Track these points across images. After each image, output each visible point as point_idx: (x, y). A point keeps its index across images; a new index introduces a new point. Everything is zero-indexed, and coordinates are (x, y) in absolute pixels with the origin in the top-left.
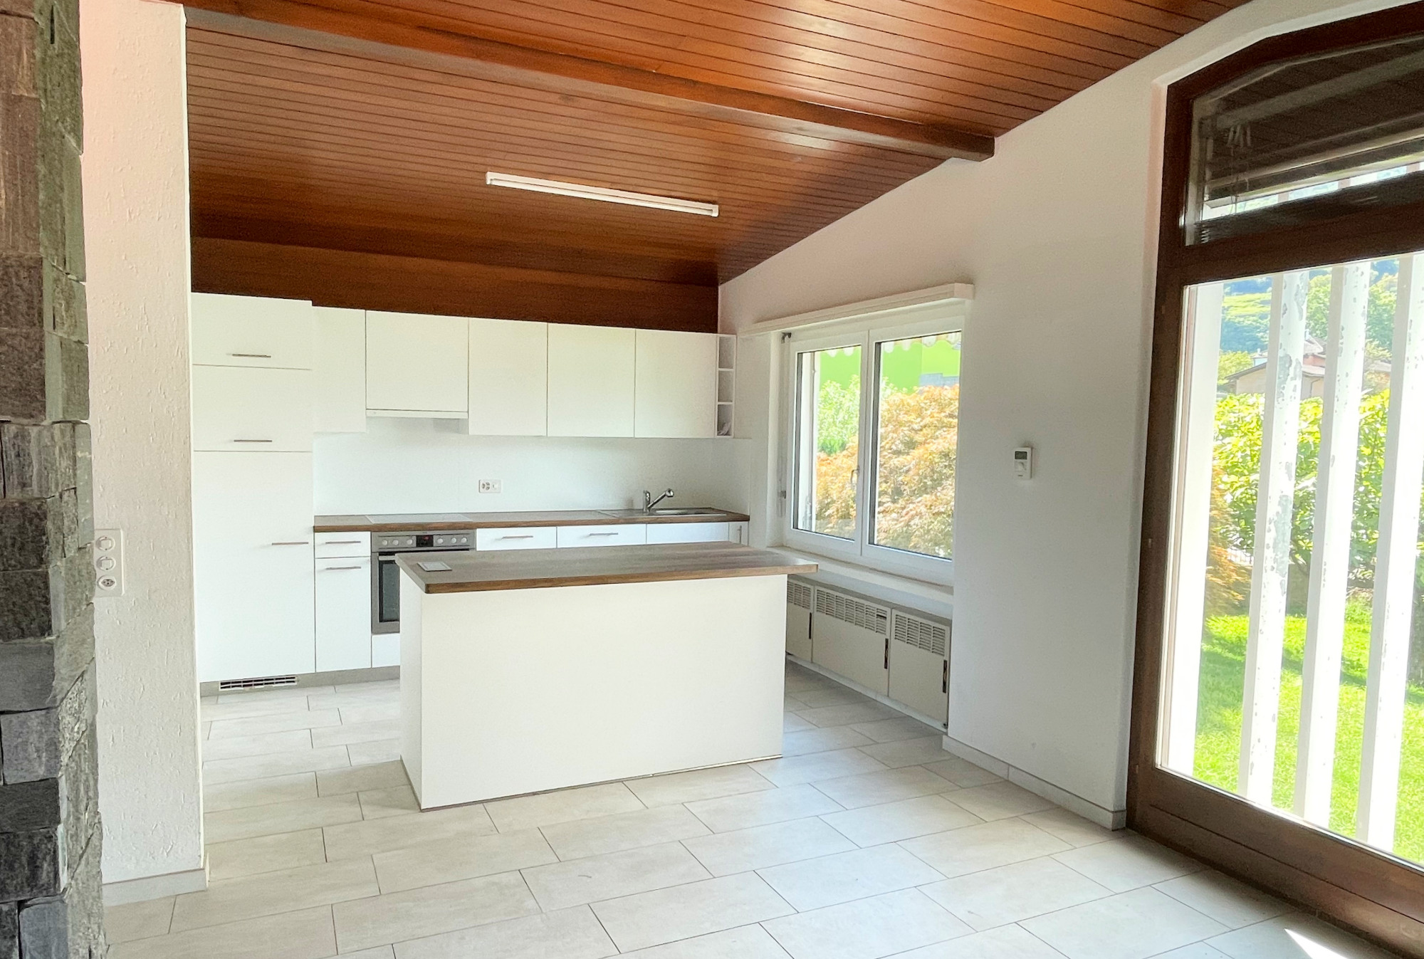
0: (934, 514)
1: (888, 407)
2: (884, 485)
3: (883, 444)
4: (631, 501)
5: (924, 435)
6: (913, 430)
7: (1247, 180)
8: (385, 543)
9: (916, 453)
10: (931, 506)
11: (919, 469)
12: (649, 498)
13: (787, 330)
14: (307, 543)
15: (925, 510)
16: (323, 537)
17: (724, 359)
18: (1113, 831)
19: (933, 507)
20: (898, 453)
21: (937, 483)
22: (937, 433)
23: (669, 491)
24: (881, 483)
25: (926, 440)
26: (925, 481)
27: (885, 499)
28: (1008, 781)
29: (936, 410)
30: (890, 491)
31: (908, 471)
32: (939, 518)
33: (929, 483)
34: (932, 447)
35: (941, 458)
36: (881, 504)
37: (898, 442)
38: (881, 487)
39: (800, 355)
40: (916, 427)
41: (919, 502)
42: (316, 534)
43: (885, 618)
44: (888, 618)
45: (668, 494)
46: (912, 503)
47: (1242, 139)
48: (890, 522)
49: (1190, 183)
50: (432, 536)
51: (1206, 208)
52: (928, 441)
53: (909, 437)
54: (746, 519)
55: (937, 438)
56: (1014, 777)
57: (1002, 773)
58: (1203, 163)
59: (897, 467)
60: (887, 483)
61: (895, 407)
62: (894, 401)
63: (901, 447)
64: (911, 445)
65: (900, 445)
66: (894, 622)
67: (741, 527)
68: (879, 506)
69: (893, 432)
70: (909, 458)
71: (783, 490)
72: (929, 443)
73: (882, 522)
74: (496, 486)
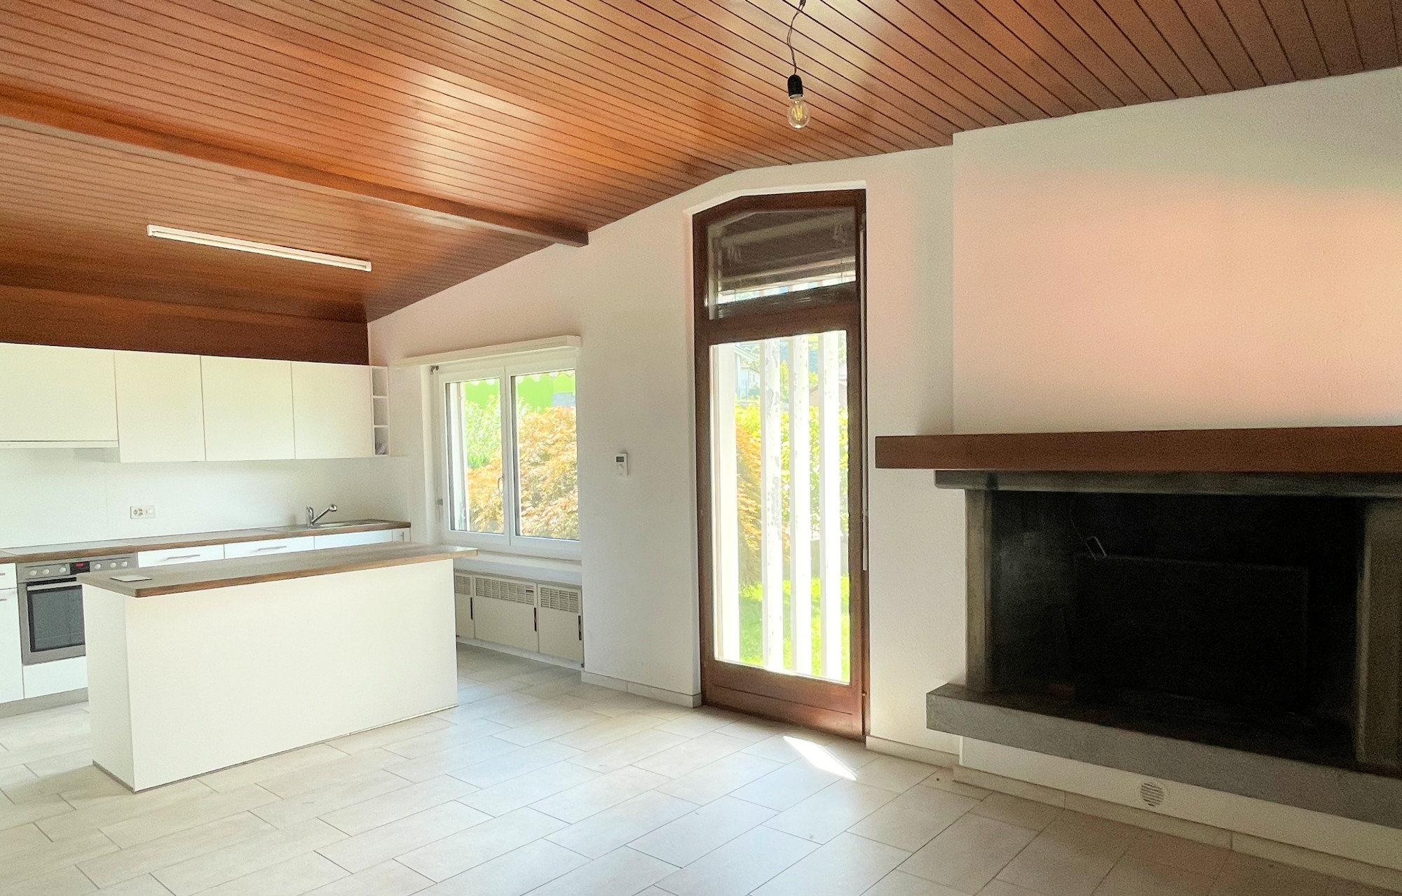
0: (568, 514)
1: (525, 425)
2: (525, 493)
3: (522, 457)
4: (294, 518)
5: (556, 449)
6: (548, 444)
7: (740, 280)
8: (34, 573)
9: (551, 463)
10: (566, 506)
11: (554, 477)
12: (313, 514)
13: (436, 364)
15: (561, 510)
17: (377, 388)
18: (694, 708)
19: (567, 508)
20: (535, 464)
21: (569, 489)
22: (567, 447)
23: (332, 506)
24: (522, 491)
25: (558, 452)
26: (560, 486)
27: (527, 504)
28: (628, 693)
29: (565, 427)
30: (530, 497)
31: (544, 480)
32: (573, 517)
33: (563, 488)
34: (563, 458)
35: (571, 467)
36: (523, 508)
37: (535, 455)
38: (523, 494)
39: (447, 385)
40: (549, 442)
41: (555, 504)
43: (532, 591)
44: (535, 592)
45: (331, 508)
46: (550, 505)
47: (736, 254)
48: (533, 523)
49: (709, 279)
50: (88, 562)
51: (720, 295)
52: (560, 453)
53: (544, 450)
54: (408, 525)
55: (567, 450)
56: (631, 689)
57: (624, 689)
58: (716, 266)
59: (536, 477)
60: (528, 490)
61: (530, 425)
62: (529, 420)
63: (537, 459)
64: (546, 457)
65: (537, 458)
66: (539, 593)
67: (403, 533)
68: (522, 510)
69: (530, 447)
70: (545, 468)
71: (440, 498)
72: (560, 455)
73: (526, 524)
74: (150, 511)
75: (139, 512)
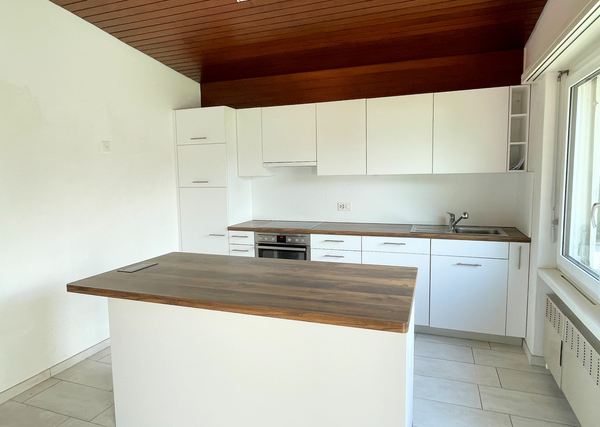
8: (262, 239)
14: (225, 236)
16: (232, 233)
17: (517, 107)
23: (465, 214)
42: (229, 231)
50: (286, 236)
54: (528, 240)
67: (521, 247)
71: (556, 218)
74: (348, 207)
75: (342, 206)
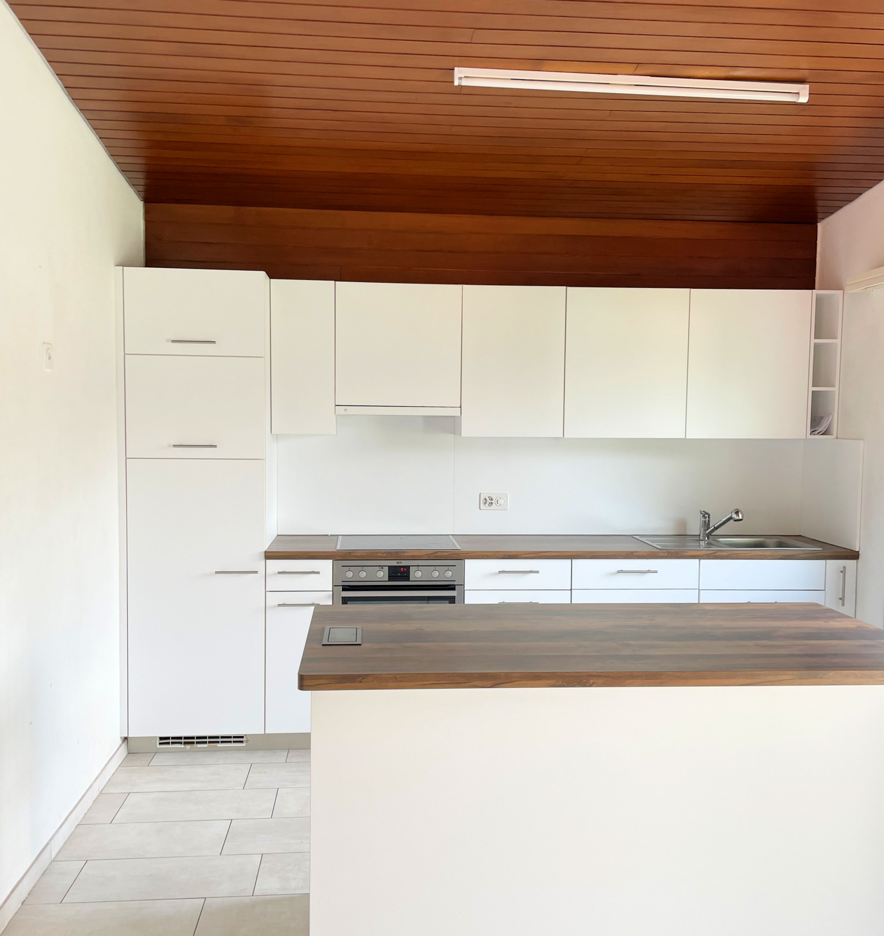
8: (350, 575)
12: (709, 520)
14: (256, 572)
16: (276, 565)
17: (822, 326)
23: (737, 513)
42: (267, 561)
45: (734, 516)
50: (409, 567)
54: (854, 555)
67: (844, 567)
74: (501, 502)
75: (489, 501)
